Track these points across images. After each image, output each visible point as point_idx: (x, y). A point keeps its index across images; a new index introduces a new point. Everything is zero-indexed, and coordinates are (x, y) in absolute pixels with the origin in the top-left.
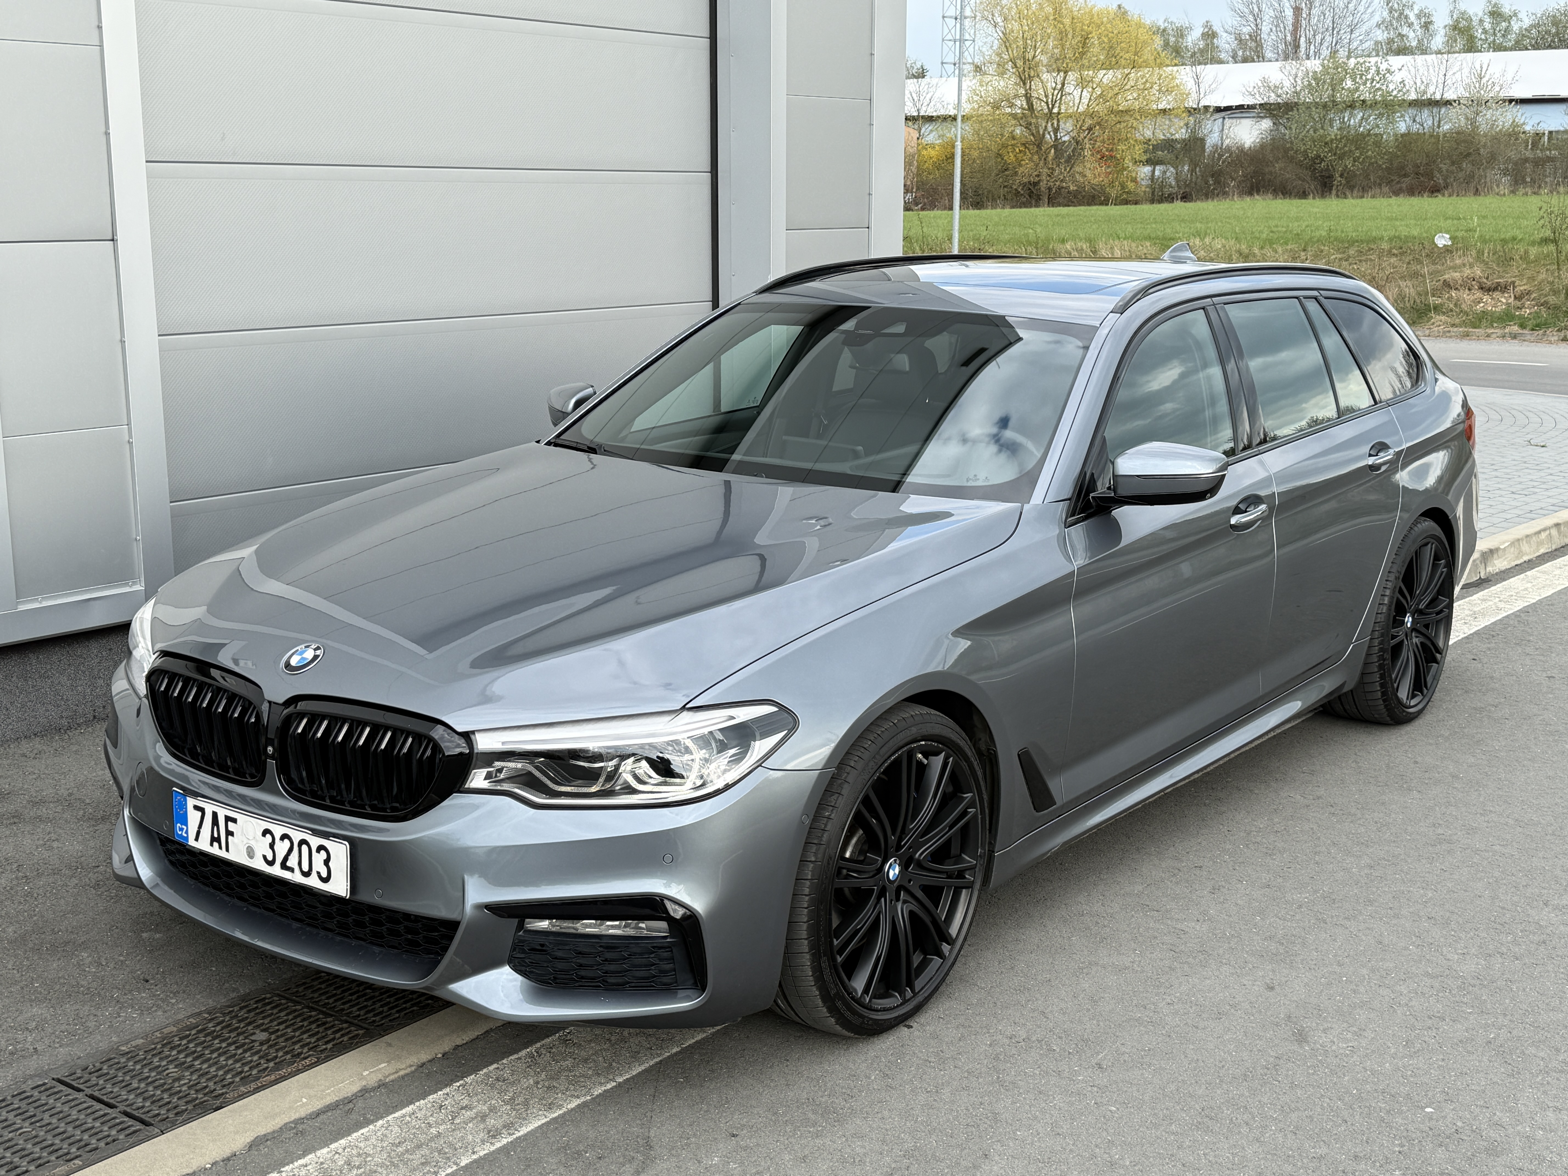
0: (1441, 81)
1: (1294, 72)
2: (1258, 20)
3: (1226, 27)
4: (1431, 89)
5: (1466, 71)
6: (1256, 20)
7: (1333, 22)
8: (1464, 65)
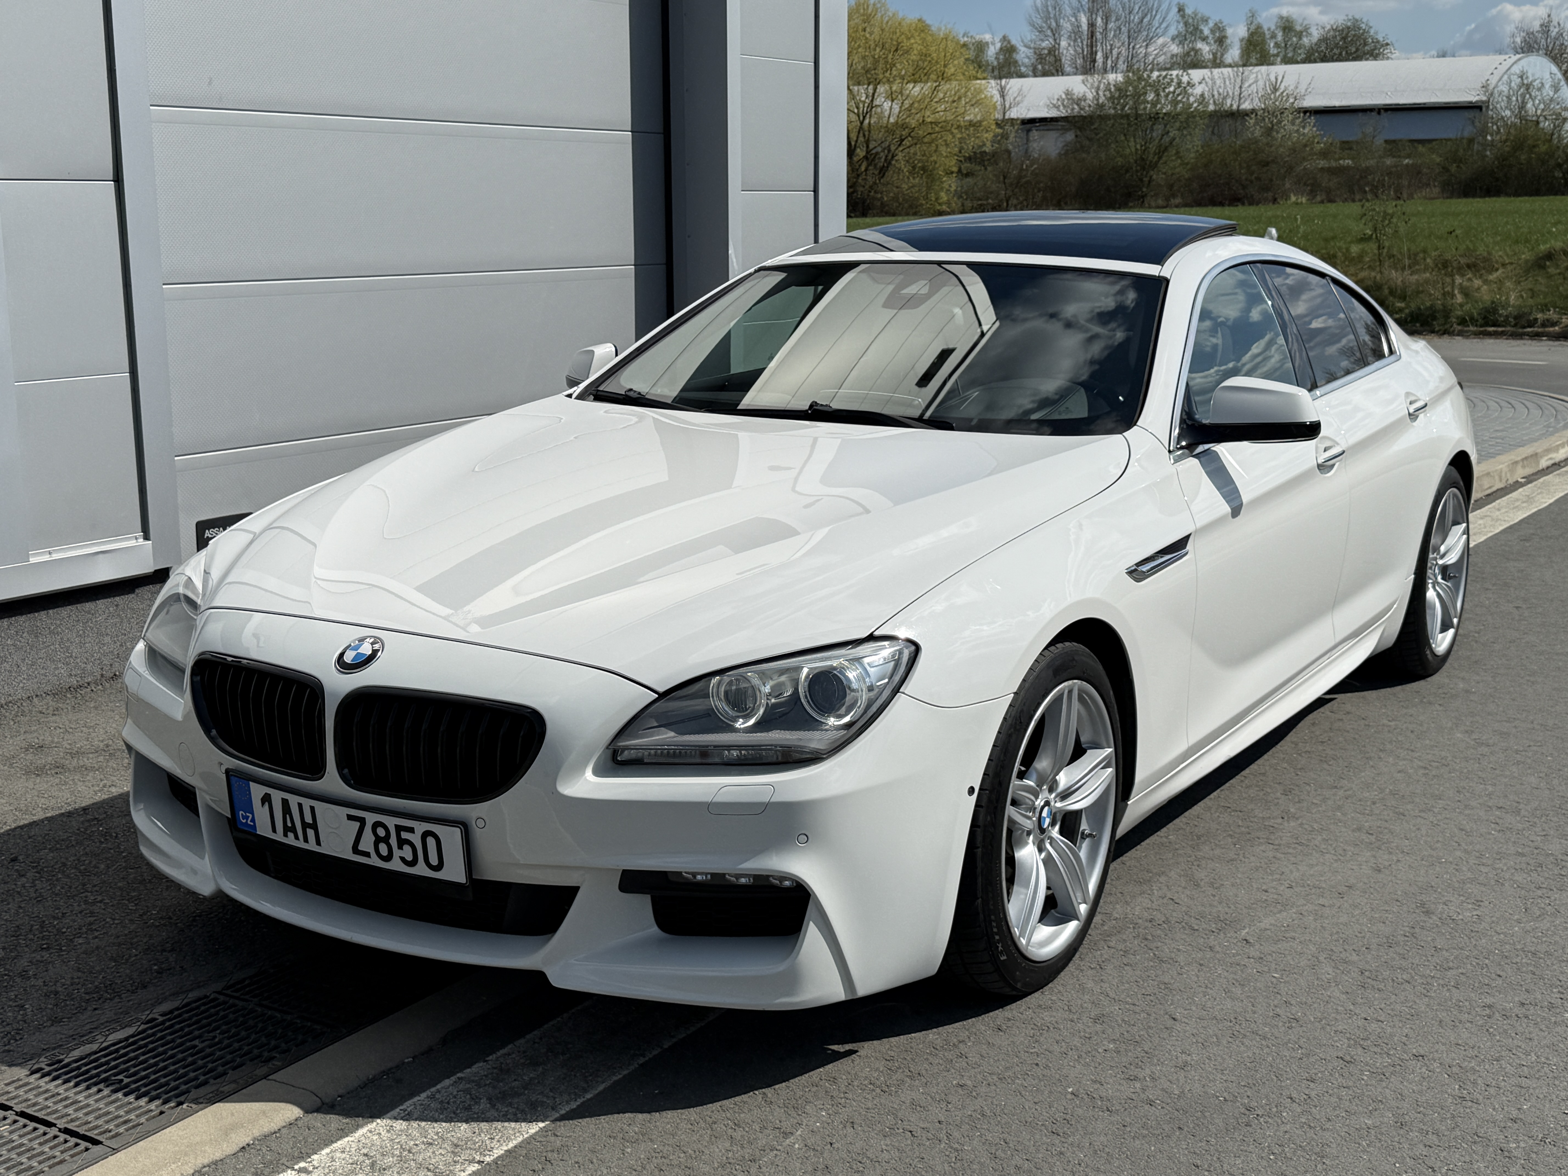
0: (1237, 93)
1: (1096, 84)
2: (1057, 35)
3: (1026, 41)
4: (1229, 102)
5: (1261, 83)
6: (1054, 35)
7: (1129, 37)
8: (1260, 76)
